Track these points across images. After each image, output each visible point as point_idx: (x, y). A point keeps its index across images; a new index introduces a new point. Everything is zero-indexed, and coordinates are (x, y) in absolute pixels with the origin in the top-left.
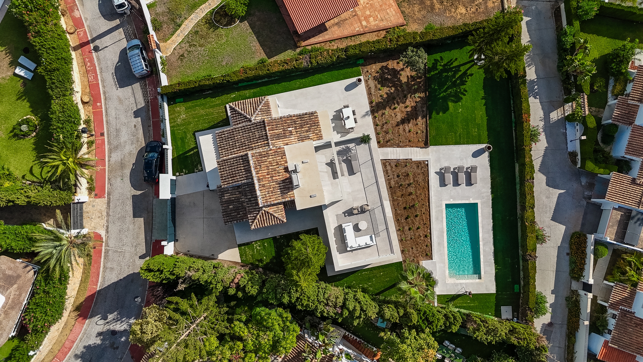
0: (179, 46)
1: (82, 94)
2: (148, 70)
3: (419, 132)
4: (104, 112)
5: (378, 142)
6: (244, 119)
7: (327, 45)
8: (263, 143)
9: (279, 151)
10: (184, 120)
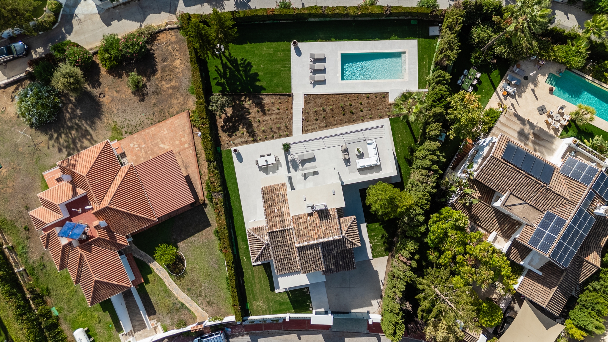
0: (200, 306)
2: (220, 332)
3: (279, 101)
5: (288, 136)
6: (266, 250)
7: (204, 177)
8: (287, 234)
9: (295, 220)
10: (264, 303)
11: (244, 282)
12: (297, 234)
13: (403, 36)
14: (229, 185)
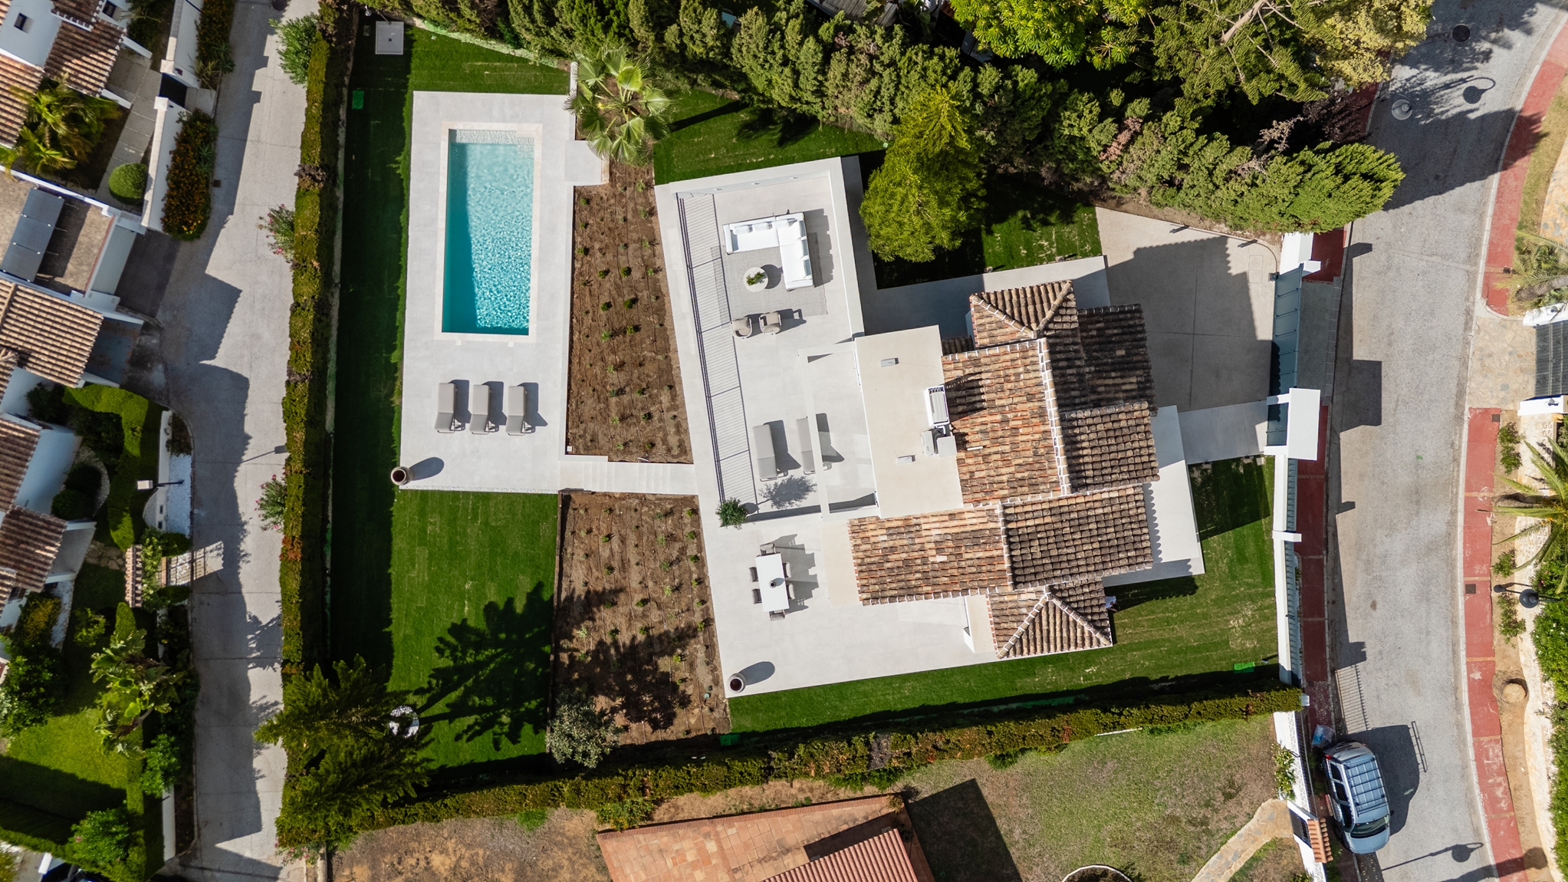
0: (1238, 825)
1: (1523, 708)
2: (1331, 762)
3: (583, 534)
4: (1463, 653)
5: (695, 511)
6: (1070, 596)
7: (817, 793)
8: (1020, 524)
9: (980, 496)
10: (1235, 613)
11: (1165, 679)
12: (1026, 489)
13: (398, 136)
14: (845, 713)
